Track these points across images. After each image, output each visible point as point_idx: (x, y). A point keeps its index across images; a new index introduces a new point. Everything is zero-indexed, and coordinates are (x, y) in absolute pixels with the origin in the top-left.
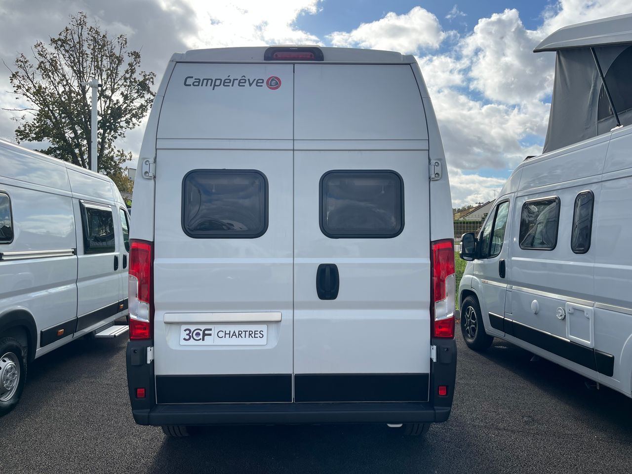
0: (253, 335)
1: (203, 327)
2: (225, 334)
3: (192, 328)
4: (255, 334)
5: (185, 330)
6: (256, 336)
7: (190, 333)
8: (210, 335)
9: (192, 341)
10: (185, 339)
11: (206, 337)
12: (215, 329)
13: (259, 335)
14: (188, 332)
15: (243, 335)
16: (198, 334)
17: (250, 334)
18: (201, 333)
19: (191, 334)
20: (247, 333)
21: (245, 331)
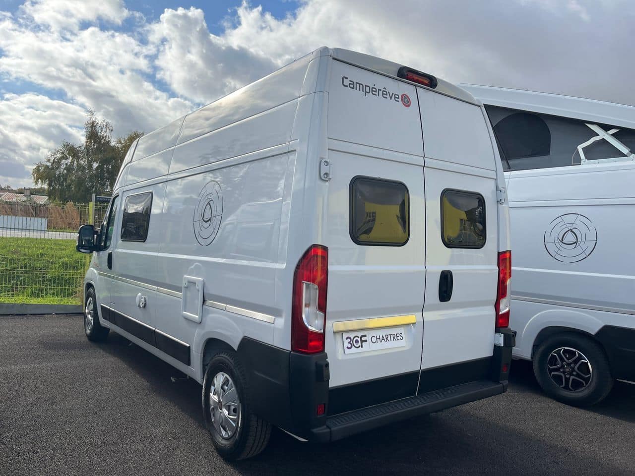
0: (396, 338)
1: (360, 334)
2: (377, 339)
3: (352, 335)
4: (397, 337)
5: (347, 339)
6: (398, 338)
7: (350, 341)
8: (366, 341)
9: (354, 350)
10: (348, 348)
11: (363, 343)
12: (369, 334)
13: (400, 337)
14: (349, 340)
15: (389, 339)
16: (357, 341)
17: (394, 338)
18: (359, 339)
19: (352, 342)
20: (392, 336)
21: (390, 335)
